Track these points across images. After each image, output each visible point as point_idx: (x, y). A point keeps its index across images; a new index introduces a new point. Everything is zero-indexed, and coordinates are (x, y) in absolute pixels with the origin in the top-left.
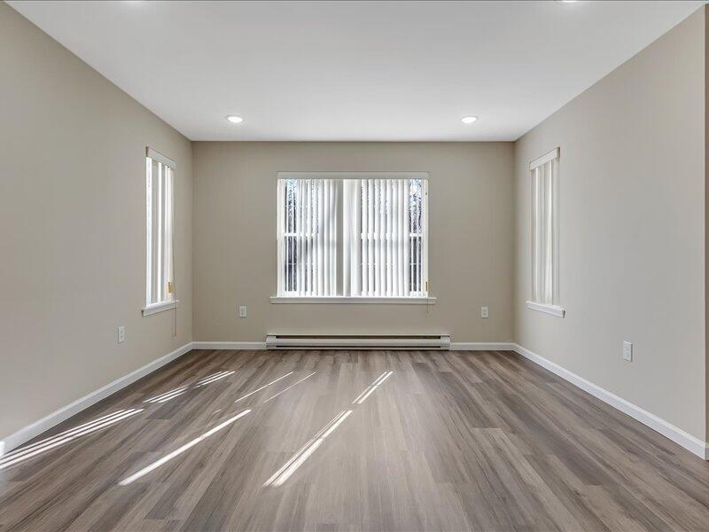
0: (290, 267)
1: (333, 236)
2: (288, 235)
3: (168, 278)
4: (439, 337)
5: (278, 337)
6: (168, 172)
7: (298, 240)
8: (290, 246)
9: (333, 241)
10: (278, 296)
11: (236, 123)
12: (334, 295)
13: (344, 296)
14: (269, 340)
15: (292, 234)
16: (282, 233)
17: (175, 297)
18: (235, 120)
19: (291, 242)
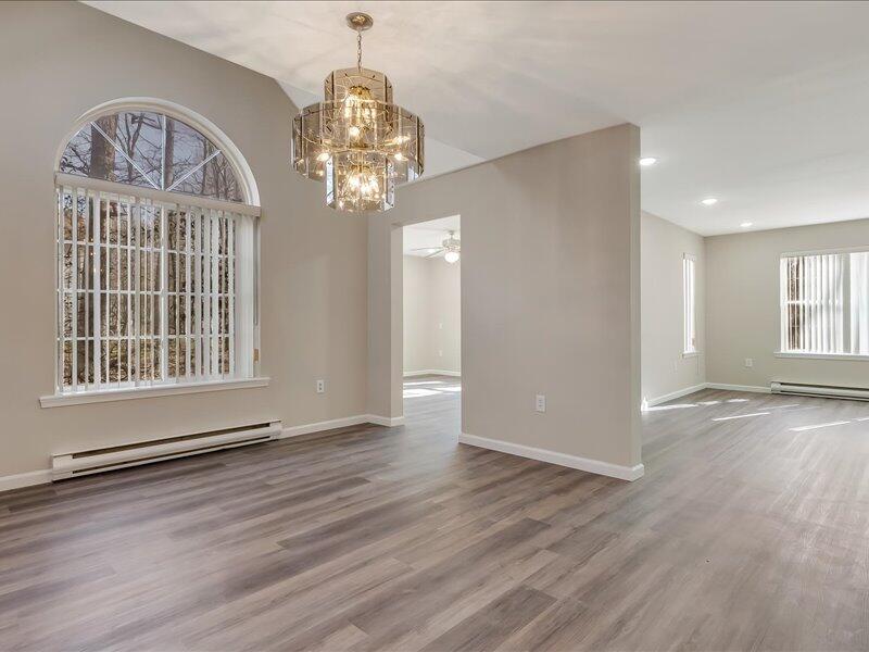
0: (793, 329)
1: (840, 302)
2: (791, 302)
3: (693, 336)
5: (782, 384)
6: (692, 263)
7: (801, 308)
8: (793, 312)
10: (782, 351)
12: (840, 352)
13: (852, 353)
14: (773, 386)
15: (796, 302)
16: (785, 302)
17: (697, 349)
19: (794, 309)
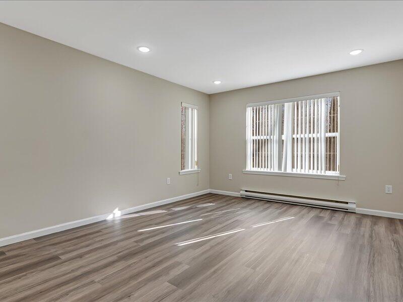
1: (276, 137)
2: (252, 138)
3: (196, 159)
4: (347, 203)
5: (246, 191)
6: (195, 111)
9: (276, 140)
10: (247, 170)
11: (218, 84)
12: (276, 170)
13: (282, 172)
14: (242, 192)
16: (250, 137)
17: (199, 168)
18: (217, 83)
